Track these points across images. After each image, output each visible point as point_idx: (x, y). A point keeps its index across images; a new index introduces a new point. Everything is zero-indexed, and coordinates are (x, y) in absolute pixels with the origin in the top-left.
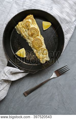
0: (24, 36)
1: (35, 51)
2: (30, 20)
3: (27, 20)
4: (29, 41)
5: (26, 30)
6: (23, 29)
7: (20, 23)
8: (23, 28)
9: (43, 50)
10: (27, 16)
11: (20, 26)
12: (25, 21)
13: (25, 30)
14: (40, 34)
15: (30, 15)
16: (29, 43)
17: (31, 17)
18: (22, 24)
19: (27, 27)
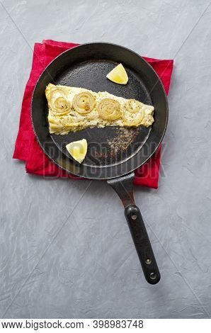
0: (79, 126)
1: (120, 123)
2: (57, 94)
3: (54, 100)
4: (94, 123)
5: (71, 113)
6: (65, 117)
7: (50, 117)
8: (63, 117)
9: (127, 106)
10: (46, 95)
11: (56, 121)
12: (51, 104)
13: (70, 116)
14: (94, 94)
15: (47, 88)
16: (98, 123)
17: (53, 89)
18: (55, 113)
19: (66, 108)
